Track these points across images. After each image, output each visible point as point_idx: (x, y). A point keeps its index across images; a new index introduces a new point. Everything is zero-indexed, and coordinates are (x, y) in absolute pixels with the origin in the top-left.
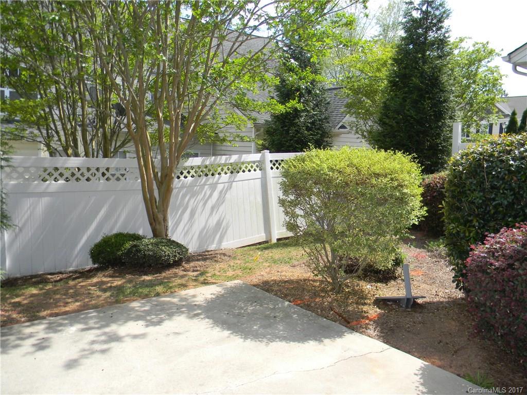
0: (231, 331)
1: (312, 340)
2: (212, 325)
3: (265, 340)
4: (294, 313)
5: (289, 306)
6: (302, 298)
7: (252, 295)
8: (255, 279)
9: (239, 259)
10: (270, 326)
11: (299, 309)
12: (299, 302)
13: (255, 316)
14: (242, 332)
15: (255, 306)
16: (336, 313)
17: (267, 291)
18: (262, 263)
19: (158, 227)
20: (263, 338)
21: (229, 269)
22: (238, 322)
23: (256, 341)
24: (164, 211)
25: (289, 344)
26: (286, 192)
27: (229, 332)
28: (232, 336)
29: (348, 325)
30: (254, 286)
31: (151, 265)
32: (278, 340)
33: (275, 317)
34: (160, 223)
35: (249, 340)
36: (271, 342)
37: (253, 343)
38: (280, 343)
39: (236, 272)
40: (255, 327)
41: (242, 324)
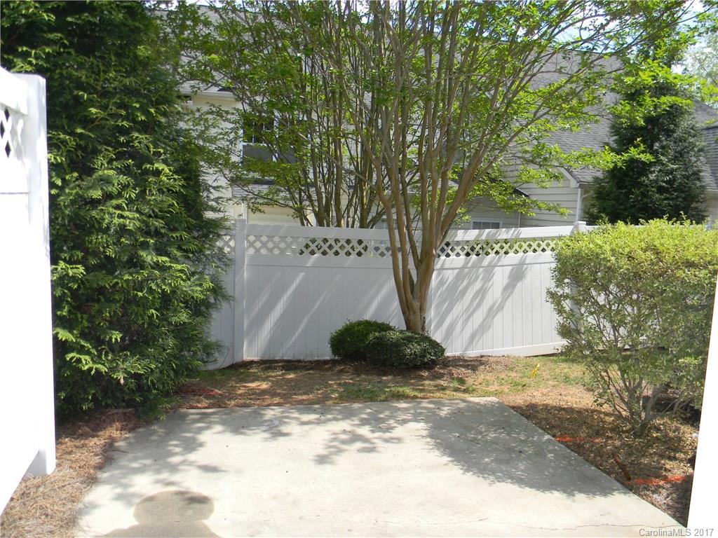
0: (453, 459)
1: (558, 491)
2: (431, 447)
3: (492, 478)
4: (551, 452)
5: (549, 441)
6: (575, 435)
7: (502, 419)
8: (519, 399)
9: (516, 372)
10: (508, 462)
11: (561, 448)
12: (568, 439)
13: (494, 446)
14: (466, 462)
15: (501, 433)
16: (617, 462)
17: (528, 417)
18: (548, 380)
19: (412, 317)
20: (490, 475)
21: (495, 383)
22: (467, 450)
23: (479, 476)
24: (421, 297)
25: (522, 490)
26: (559, 282)
27: (450, 459)
28: (451, 464)
29: (627, 483)
30: (513, 408)
31: (393, 364)
32: (509, 481)
33: (520, 452)
34: (414, 313)
35: (472, 473)
36: (499, 482)
37: (475, 477)
38: (510, 486)
39: (503, 387)
40: (486, 460)
41: (470, 452)
